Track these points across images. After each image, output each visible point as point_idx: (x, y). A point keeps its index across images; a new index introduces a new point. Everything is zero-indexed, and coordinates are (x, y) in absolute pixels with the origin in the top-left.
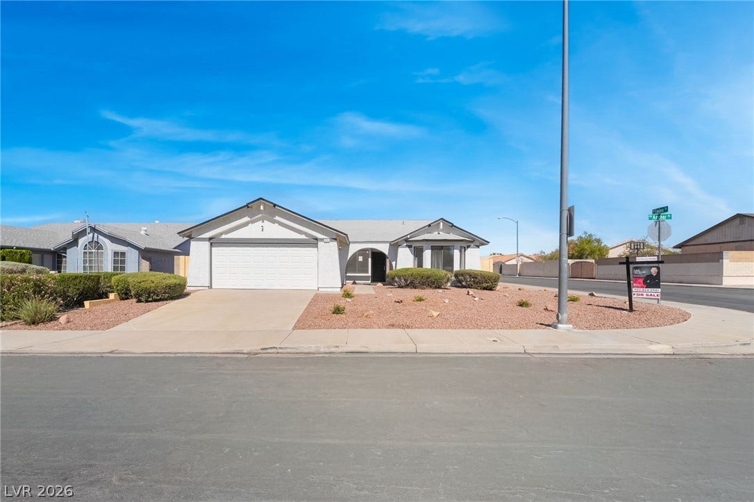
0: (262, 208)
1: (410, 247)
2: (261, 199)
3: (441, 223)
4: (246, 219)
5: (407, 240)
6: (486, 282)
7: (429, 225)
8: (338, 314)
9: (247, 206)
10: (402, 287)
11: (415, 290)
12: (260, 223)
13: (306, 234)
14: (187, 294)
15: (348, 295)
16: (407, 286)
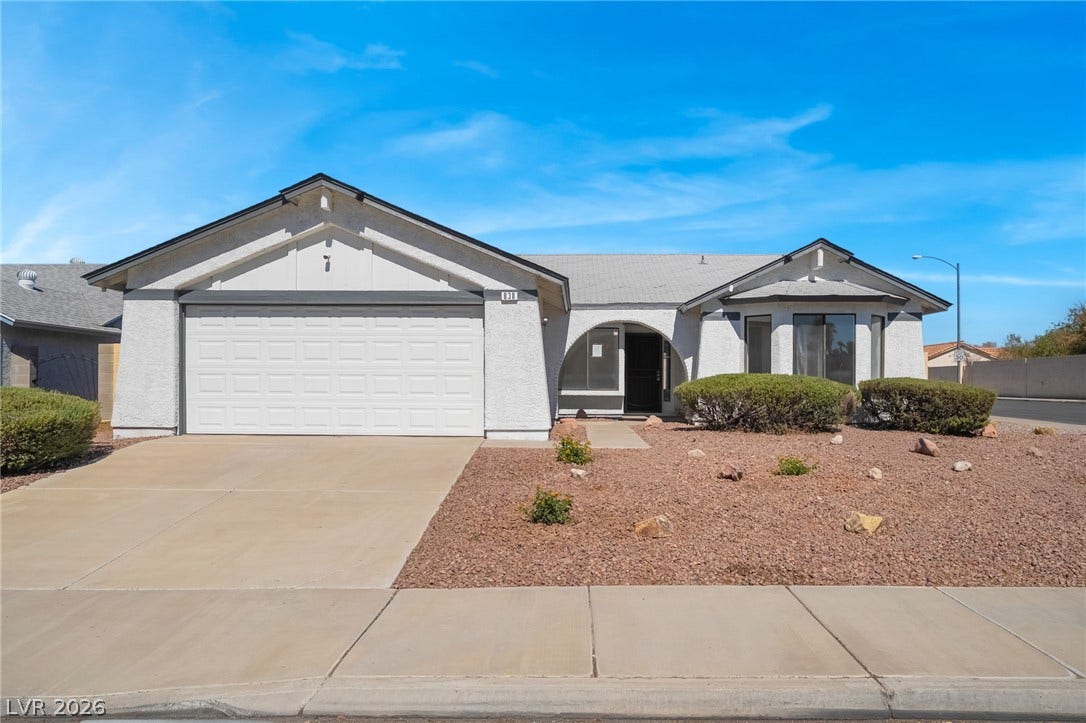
0: (324, 203)
1: (733, 317)
2: (321, 176)
3: (821, 253)
4: (281, 236)
5: (725, 300)
6: (957, 412)
7: (787, 259)
8: (548, 522)
9: (282, 198)
10: (719, 428)
11: (757, 435)
12: (320, 248)
13: (450, 278)
14: (101, 453)
15: (573, 454)
16: (732, 425)
